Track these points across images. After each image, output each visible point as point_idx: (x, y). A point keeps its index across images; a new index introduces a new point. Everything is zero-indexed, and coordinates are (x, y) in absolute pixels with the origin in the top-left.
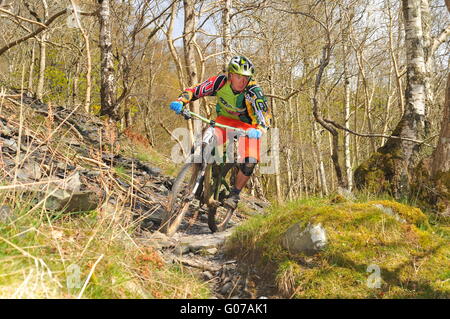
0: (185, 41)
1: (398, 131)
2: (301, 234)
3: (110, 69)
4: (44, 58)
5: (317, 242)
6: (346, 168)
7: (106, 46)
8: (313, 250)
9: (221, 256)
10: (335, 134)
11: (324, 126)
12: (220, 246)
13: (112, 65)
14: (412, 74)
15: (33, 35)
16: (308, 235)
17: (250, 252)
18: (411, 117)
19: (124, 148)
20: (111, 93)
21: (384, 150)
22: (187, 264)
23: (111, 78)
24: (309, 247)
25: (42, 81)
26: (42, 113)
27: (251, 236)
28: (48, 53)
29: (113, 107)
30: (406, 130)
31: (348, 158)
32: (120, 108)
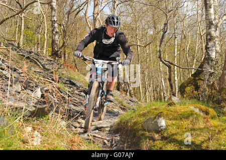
0: (94, 17)
1: (201, 66)
2: (153, 122)
3: (56, 32)
4: (23, 25)
5: (161, 127)
6: (175, 80)
7: (54, 21)
8: (158, 131)
9: (112, 132)
10: (170, 67)
11: (164, 64)
12: (111, 127)
13: (57, 30)
14: (209, 37)
15: (18, 14)
16: (156, 123)
17: (127, 130)
18: (208, 59)
19: (63, 72)
20: (56, 44)
21: (195, 75)
22: (95, 136)
23: (57, 37)
24: (156, 129)
25: (22, 36)
26: (22, 55)
27: (127, 122)
28: (25, 22)
29: (58, 51)
30: (206, 65)
31: (176, 75)
32: (61, 52)
